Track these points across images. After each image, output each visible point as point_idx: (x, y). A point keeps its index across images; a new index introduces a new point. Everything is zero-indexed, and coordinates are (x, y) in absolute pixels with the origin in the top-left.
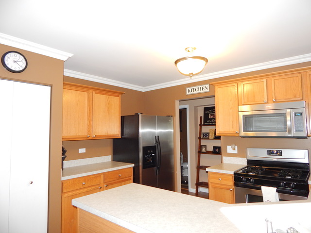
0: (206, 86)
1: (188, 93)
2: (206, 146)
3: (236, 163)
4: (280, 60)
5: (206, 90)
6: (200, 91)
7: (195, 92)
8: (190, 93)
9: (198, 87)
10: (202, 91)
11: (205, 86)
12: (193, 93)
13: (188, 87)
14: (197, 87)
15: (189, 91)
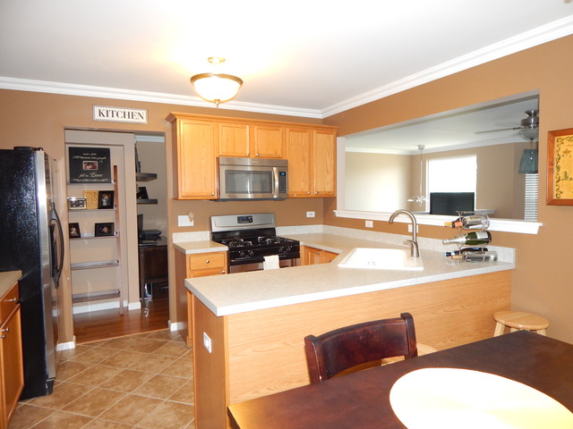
0: (141, 112)
1: (97, 117)
2: (77, 224)
3: (192, 240)
4: (257, 105)
5: (140, 120)
6: (127, 119)
7: (115, 118)
8: (102, 118)
9: (123, 110)
10: (131, 120)
11: (138, 111)
12: (110, 118)
13: (97, 105)
14: (121, 111)
15: (100, 113)
